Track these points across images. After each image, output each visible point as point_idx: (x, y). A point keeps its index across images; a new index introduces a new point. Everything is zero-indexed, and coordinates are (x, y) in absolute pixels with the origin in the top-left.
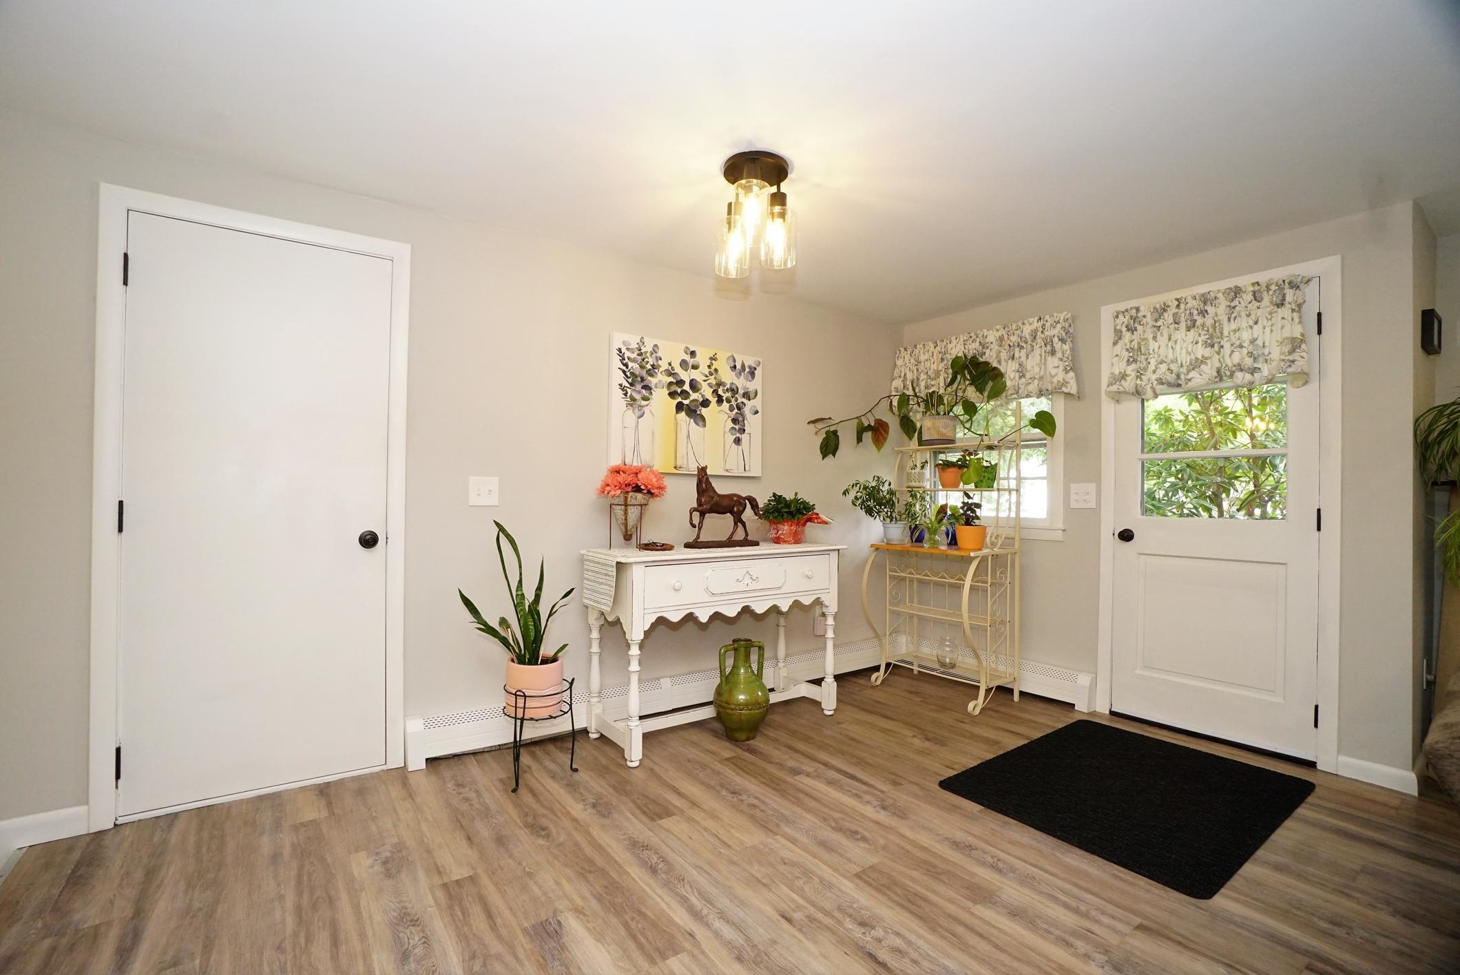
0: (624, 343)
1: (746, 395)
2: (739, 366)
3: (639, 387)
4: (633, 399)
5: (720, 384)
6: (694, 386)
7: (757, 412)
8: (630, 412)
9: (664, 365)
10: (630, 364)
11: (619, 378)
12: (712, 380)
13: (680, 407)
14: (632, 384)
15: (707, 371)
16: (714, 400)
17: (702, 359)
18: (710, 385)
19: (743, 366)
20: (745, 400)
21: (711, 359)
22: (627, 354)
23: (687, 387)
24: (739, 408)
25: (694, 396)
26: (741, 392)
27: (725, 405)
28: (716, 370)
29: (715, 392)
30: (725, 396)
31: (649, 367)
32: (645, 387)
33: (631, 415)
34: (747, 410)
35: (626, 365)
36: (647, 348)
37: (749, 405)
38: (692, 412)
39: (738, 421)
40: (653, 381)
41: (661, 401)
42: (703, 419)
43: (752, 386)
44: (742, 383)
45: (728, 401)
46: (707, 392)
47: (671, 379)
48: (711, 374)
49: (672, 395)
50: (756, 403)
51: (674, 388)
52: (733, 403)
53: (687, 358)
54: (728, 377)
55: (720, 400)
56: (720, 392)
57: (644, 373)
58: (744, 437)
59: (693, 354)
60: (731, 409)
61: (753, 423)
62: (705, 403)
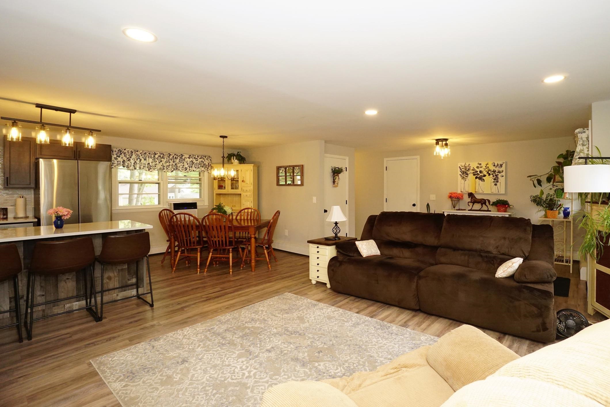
0: (461, 165)
1: (499, 172)
2: (496, 165)
3: (465, 174)
4: (463, 177)
5: (489, 170)
6: (481, 172)
7: (503, 176)
8: (463, 180)
9: (472, 168)
10: (462, 170)
11: (460, 173)
12: (487, 170)
13: (476, 178)
14: (463, 174)
15: (485, 168)
16: (487, 175)
17: (484, 165)
18: (486, 171)
19: (498, 165)
20: (498, 174)
21: (486, 164)
22: (461, 167)
23: (478, 173)
24: (496, 176)
25: (481, 174)
26: (497, 171)
27: (491, 176)
28: (488, 167)
29: (488, 173)
30: (491, 173)
31: (467, 169)
32: (466, 174)
33: (463, 181)
34: (499, 176)
35: (461, 170)
36: (467, 165)
37: (500, 175)
38: (481, 178)
39: (496, 180)
40: (468, 172)
41: (471, 177)
42: (484, 180)
43: (501, 169)
44: (497, 169)
45: (492, 174)
46: (485, 173)
47: (474, 171)
48: (486, 168)
49: (474, 175)
50: (503, 174)
51: (474, 173)
52: (494, 174)
53: (479, 165)
54: (492, 168)
55: (489, 174)
56: (489, 172)
57: (466, 171)
58: (498, 184)
59: (480, 164)
60: (493, 176)
61: (502, 180)
62: (485, 176)
